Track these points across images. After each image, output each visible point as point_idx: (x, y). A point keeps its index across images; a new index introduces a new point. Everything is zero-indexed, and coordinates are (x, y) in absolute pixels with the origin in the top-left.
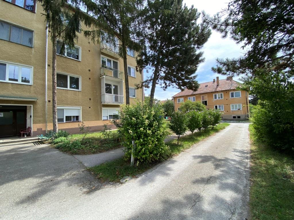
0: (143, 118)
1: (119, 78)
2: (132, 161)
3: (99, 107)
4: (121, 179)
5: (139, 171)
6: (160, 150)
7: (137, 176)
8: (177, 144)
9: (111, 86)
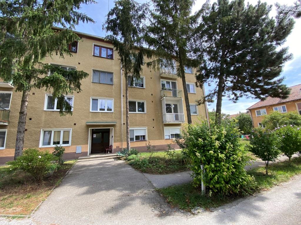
0: (211, 138)
1: (178, 97)
2: (202, 189)
3: (161, 127)
4: (192, 208)
5: (214, 203)
6: (241, 180)
7: (211, 209)
8: (265, 173)
9: (171, 105)
